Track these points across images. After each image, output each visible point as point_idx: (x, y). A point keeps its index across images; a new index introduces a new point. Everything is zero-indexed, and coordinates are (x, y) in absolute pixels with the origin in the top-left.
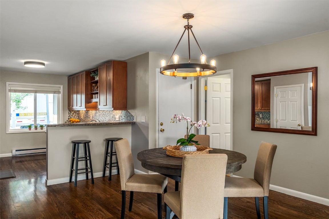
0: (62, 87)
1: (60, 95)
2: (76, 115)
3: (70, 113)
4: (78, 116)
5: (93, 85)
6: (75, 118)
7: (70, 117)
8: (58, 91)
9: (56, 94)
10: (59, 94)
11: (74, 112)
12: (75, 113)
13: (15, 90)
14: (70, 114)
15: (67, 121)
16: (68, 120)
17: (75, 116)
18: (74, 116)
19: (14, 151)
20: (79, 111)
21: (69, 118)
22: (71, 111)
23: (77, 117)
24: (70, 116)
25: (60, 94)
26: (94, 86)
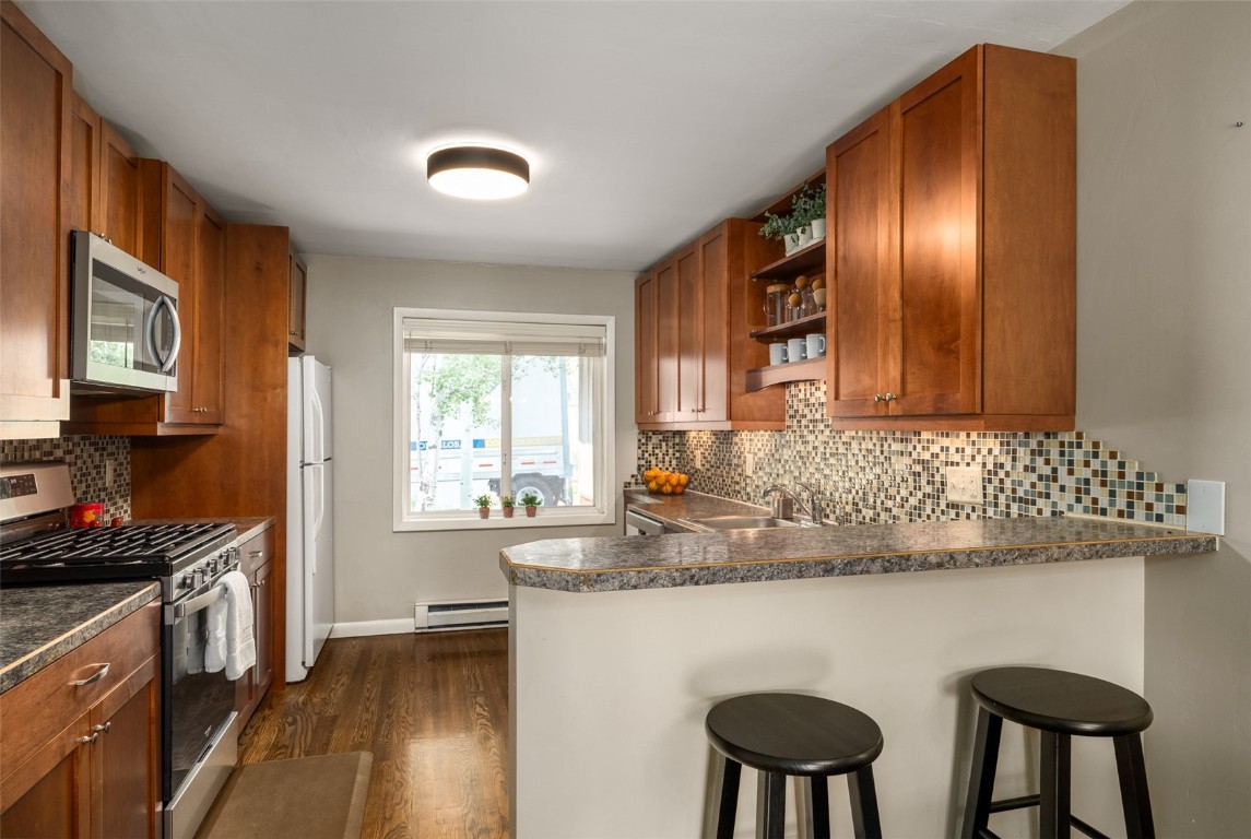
0: (610, 321)
1: (606, 363)
2: (671, 451)
3: (643, 441)
4: (677, 455)
5: (771, 289)
6: (667, 464)
7: (643, 462)
8: (596, 341)
9: (589, 356)
10: (600, 355)
11: (661, 437)
12: (664, 444)
13: (426, 341)
14: (643, 448)
15: (633, 481)
16: (636, 473)
17: (667, 458)
18: (660, 455)
19: (422, 611)
20: (682, 433)
21: (639, 467)
22: (650, 434)
23: (674, 462)
24: (646, 455)
25: (605, 359)
26: (774, 294)
